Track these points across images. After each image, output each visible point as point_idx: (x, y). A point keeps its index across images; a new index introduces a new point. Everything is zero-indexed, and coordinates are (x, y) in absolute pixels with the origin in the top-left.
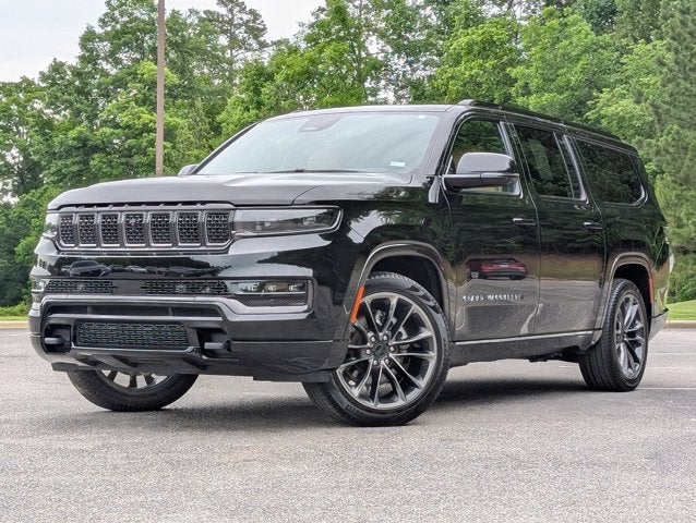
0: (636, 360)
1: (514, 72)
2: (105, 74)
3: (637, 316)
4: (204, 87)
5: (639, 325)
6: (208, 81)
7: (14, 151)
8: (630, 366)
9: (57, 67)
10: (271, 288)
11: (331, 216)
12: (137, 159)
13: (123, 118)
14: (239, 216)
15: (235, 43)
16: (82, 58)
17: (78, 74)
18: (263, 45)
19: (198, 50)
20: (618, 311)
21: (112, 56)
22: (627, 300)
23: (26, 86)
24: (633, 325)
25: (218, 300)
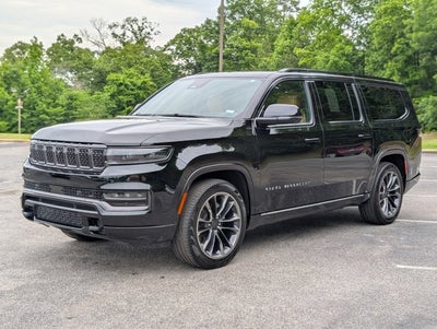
0: (394, 206)
1: (405, 22)
2: (228, 24)
3: (396, 182)
4: (271, 29)
5: (397, 187)
6: (273, 27)
7: (192, 58)
8: (389, 209)
9: (208, 22)
10: (128, 195)
11: (165, 152)
12: (240, 62)
13: (235, 44)
14: (110, 152)
15: (285, 8)
16: (219, 18)
17: (217, 25)
18: (298, 9)
19: (268, 13)
20: (383, 181)
21: (231, 16)
22: (389, 175)
23: (197, 30)
24: (393, 187)
25: (95, 202)
